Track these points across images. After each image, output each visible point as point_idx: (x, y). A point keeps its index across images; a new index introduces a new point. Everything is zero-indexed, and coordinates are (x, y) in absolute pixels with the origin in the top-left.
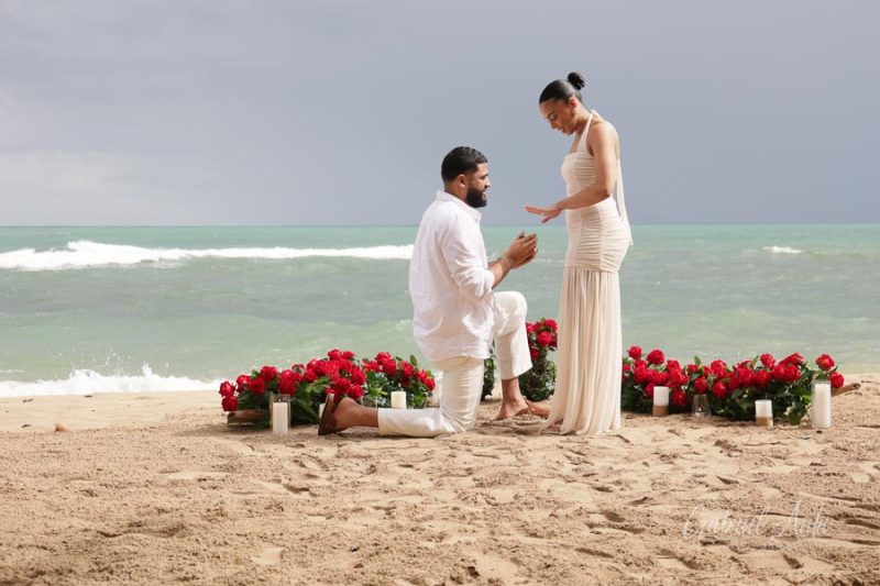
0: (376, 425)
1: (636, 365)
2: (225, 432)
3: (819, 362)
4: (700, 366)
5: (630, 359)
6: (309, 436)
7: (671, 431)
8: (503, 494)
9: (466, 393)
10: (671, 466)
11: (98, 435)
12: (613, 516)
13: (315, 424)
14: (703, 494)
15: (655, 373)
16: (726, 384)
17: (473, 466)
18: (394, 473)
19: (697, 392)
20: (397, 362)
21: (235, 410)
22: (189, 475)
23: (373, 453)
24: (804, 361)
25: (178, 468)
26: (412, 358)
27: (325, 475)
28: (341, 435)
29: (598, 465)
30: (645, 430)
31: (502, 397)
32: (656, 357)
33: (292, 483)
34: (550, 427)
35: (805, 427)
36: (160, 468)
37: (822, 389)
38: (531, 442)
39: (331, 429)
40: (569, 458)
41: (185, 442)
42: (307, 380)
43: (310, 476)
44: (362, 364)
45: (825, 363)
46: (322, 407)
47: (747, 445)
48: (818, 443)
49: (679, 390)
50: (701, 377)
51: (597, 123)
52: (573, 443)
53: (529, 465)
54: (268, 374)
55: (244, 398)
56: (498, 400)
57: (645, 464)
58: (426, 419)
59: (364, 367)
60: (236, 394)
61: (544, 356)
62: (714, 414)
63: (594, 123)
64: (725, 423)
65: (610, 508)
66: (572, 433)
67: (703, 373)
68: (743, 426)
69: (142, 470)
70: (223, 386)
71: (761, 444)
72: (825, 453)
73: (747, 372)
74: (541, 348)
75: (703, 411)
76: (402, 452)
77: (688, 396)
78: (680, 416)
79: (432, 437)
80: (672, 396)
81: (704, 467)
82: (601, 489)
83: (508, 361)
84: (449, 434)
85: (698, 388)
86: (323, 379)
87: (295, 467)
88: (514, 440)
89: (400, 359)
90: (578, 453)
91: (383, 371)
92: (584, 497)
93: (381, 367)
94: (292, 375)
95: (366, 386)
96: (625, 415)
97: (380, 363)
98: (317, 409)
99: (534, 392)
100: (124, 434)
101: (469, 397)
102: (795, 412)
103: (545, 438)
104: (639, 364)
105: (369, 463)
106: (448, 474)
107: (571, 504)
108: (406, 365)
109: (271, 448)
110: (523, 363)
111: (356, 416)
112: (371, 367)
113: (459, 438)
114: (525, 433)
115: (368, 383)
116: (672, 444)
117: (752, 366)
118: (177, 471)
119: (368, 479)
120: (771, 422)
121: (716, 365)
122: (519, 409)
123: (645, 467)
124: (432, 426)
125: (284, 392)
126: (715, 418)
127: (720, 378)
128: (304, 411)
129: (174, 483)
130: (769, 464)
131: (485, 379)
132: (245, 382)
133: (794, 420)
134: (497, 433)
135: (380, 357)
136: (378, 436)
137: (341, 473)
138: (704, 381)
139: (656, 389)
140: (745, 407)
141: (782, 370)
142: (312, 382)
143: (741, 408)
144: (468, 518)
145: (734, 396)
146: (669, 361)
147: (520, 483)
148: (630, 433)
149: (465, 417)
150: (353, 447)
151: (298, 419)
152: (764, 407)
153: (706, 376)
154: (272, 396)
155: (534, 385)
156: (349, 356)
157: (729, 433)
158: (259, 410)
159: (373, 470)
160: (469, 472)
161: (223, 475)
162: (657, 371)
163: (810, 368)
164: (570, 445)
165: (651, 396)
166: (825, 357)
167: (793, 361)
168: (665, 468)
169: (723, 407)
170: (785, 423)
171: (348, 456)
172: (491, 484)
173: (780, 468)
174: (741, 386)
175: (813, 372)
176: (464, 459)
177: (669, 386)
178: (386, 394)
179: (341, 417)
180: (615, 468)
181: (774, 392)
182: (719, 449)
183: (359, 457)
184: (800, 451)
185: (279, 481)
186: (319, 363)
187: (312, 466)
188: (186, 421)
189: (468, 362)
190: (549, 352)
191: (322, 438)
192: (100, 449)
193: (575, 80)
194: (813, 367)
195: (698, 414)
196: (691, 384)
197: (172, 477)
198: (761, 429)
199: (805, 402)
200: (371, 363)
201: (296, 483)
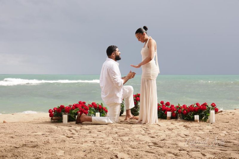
0: (91, 121)
1: (162, 106)
2: (50, 123)
3: (212, 105)
4: (180, 106)
5: (161, 104)
6: (73, 124)
7: (172, 123)
8: (125, 138)
9: (116, 113)
10: (171, 132)
11: (15, 123)
12: (155, 144)
13: (75, 121)
14: (180, 138)
15: (167, 108)
16: (187, 111)
17: (117, 131)
18: (96, 133)
19: (179, 113)
20: (97, 105)
21: (53, 117)
22: (40, 133)
23: (90, 128)
24: (208, 105)
25: (37, 131)
26: (102, 104)
27: (77, 134)
28: (82, 124)
29: (152, 131)
30: (165, 123)
31: (126, 115)
32: (168, 104)
33: (68, 136)
34: (139, 122)
35: (208, 122)
36: (32, 132)
37: (212, 112)
38: (133, 126)
39: (79, 122)
40: (144, 130)
41: (39, 125)
42: (73, 109)
43: (73, 134)
44: (88, 105)
45: (213, 105)
46: (77, 116)
47: (192, 127)
48: (211, 126)
49: (174, 112)
50: (180, 109)
51: (151, 40)
52: (145, 126)
53: (133, 131)
54: (62, 107)
55: (55, 114)
56: (125, 116)
57: (164, 131)
58: (105, 119)
59: (88, 106)
60: (53, 113)
61: (138, 104)
62: (183, 119)
63: (150, 40)
64: (186, 121)
65: (155, 142)
66: (145, 124)
67: (180, 108)
68: (191, 122)
69: (27, 132)
70: (50, 110)
71: (196, 126)
72: (213, 128)
73: (192, 108)
74: (137, 101)
75: (180, 118)
76: (98, 128)
77: (176, 115)
78: (174, 120)
79: (107, 124)
80: (172, 114)
81: (180, 132)
82: (152, 137)
83: (128, 105)
84: (111, 124)
85: (179, 112)
86: (77, 109)
87: (69, 132)
88: (129, 125)
89: (98, 104)
90: (146, 128)
91: (94, 107)
92: (148, 139)
93: (93, 106)
94: (69, 108)
95: (89, 111)
96: (159, 119)
97: (93, 105)
98: (75, 117)
99: (135, 113)
100: (22, 123)
101: (116, 114)
102: (205, 118)
103: (137, 125)
104: (163, 106)
105: (89, 131)
106: (111, 133)
107: (144, 141)
108: (100, 106)
109: (63, 127)
110: (132, 105)
111: (86, 119)
112: (90, 106)
113: (114, 124)
114: (132, 124)
115: (89, 110)
116: (172, 126)
117: (194, 106)
118: (36, 132)
119: (89, 134)
120: (199, 121)
121: (184, 106)
122: (131, 118)
123: (164, 132)
124: (107, 122)
125: (66, 112)
126: (183, 120)
127: (185, 109)
128: (72, 117)
129: (35, 135)
130: (198, 131)
131: (121, 110)
132: (56, 109)
133: (205, 120)
134: (124, 124)
135: (93, 104)
136: (92, 124)
137: (81, 133)
138: (181, 110)
139: (168, 112)
140: (192, 117)
141: (202, 107)
142: (74, 110)
143: (190, 117)
144: (116, 144)
145: (189, 114)
146: (171, 105)
147: (130, 135)
148: (160, 124)
149: (116, 119)
150: (85, 127)
151: (70, 120)
152: (197, 117)
153: (181, 109)
154: (63, 113)
155: (135, 111)
156: (84, 103)
157: (187, 124)
158: (59, 117)
159: (90, 132)
160: (117, 133)
161: (49, 133)
162: (168, 107)
163: (209, 107)
164: (144, 127)
165: (166, 114)
166: (213, 104)
167: (205, 105)
168: (170, 132)
169: (186, 117)
170: (202, 121)
171: (84, 129)
172: (122, 136)
173: (201, 132)
174: (191, 111)
176: (115, 130)
177: (171, 112)
178: (94, 113)
179: (82, 119)
180: (156, 132)
181: (200, 113)
182: (184, 127)
183: (86, 129)
184: (206, 128)
185: (64, 135)
186: (76, 105)
187: (74, 131)
188: (39, 120)
189: (116, 104)
190: (139, 102)
191: (77, 124)
192: (15, 127)
193: (145, 28)
195: (179, 119)
196: (177, 111)
197: (35, 134)
198: (196, 123)
199: (208, 116)
200: (90, 105)
201: (69, 135)
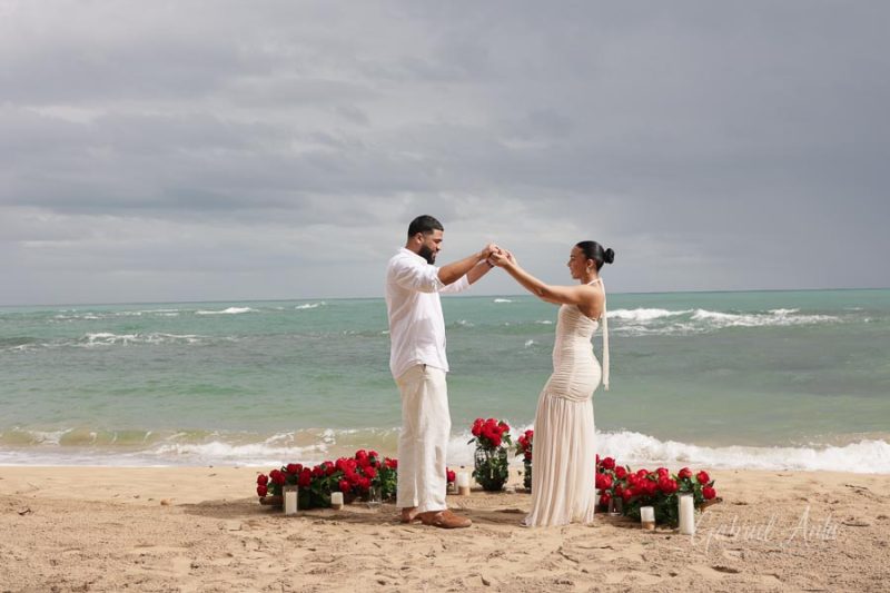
2: (253, 511)
3: (699, 480)
19: (618, 496)
21: (265, 495)
37: (687, 502)
45: (703, 477)
49: (605, 493)
54: (293, 469)
60: (269, 481)
62: (625, 514)
64: (623, 524)
70: (260, 477)
75: (616, 511)
85: (617, 491)
86: (338, 474)
120: (653, 526)
121: (640, 473)
142: (328, 476)
152: (645, 514)
156: (372, 455)
166: (703, 473)
167: (683, 474)
170: (665, 527)
175: (691, 486)
181: (657, 501)
186: (345, 460)
194: (694, 481)
195: (613, 514)
